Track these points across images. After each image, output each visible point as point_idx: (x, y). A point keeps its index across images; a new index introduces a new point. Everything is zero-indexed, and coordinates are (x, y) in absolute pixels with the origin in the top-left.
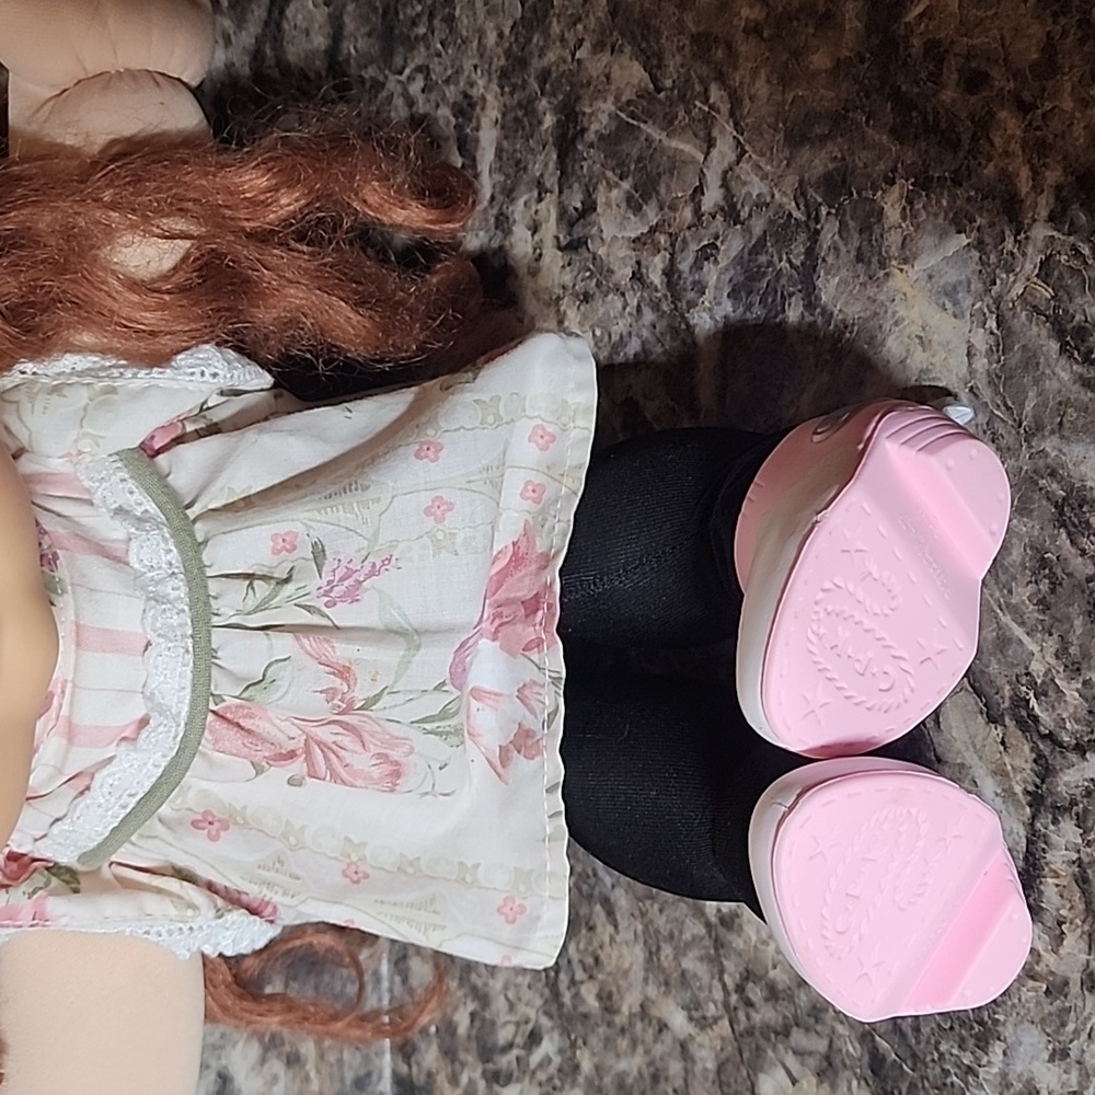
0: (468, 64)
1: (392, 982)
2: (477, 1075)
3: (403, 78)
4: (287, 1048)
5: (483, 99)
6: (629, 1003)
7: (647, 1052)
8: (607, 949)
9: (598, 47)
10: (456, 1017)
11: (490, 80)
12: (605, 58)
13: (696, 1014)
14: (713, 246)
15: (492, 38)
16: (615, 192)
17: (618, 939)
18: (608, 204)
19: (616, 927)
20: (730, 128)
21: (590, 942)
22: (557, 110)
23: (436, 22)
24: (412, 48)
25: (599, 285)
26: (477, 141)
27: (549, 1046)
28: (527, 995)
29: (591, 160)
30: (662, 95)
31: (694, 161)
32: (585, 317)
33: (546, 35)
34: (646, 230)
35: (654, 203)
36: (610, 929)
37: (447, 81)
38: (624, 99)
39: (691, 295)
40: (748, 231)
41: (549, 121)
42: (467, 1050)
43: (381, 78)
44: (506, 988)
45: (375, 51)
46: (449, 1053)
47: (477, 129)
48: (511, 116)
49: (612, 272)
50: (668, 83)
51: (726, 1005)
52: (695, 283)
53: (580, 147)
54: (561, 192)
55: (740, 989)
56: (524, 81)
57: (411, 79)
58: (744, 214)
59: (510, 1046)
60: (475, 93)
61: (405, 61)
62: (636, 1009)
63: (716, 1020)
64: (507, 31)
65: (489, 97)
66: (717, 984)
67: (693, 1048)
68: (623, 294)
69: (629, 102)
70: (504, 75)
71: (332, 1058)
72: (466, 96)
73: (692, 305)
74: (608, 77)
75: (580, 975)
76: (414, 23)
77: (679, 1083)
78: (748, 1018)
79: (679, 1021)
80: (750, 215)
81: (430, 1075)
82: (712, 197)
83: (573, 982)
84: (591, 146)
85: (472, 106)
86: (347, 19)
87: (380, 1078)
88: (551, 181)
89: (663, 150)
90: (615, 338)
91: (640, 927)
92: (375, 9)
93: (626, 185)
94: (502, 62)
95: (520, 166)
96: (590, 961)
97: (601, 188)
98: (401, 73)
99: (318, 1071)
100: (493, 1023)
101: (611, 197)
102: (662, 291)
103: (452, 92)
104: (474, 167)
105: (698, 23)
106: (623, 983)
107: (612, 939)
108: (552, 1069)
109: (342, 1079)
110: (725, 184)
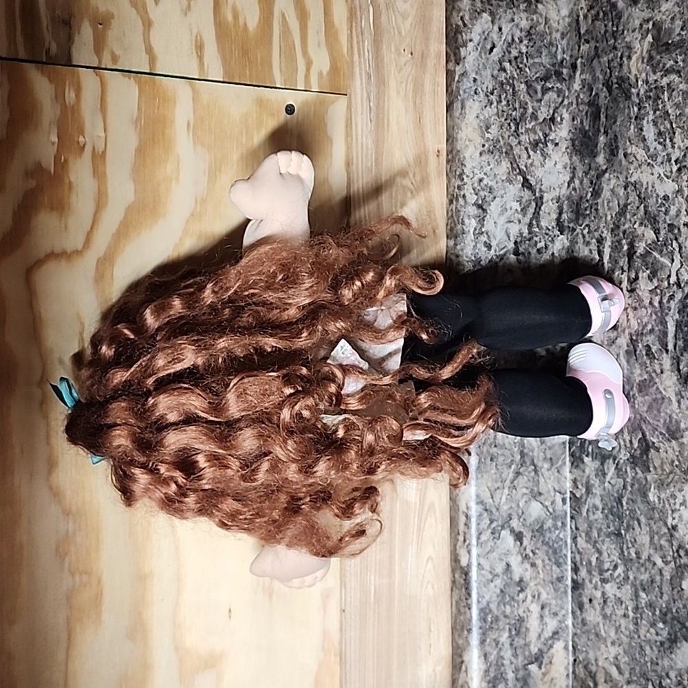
0: (602, 225)
1: (572, 546)
2: (598, 580)
3: (582, 228)
4: (531, 560)
5: (606, 238)
6: (644, 556)
7: (650, 573)
8: (638, 536)
9: (641, 224)
10: (592, 559)
11: (608, 232)
12: (643, 228)
13: (664, 560)
14: (673, 295)
15: (609, 218)
16: (645, 274)
17: (642, 533)
18: (642, 278)
19: (641, 528)
20: (679, 256)
21: (633, 534)
22: (628, 244)
23: (593, 210)
24: (585, 218)
25: (639, 305)
26: (603, 252)
27: (620, 570)
28: (614, 552)
29: (638, 263)
30: (659, 243)
31: (668, 266)
32: (635, 315)
33: (625, 218)
34: (653, 287)
35: (656, 279)
36: (639, 529)
37: (595, 231)
38: (648, 243)
39: (667, 311)
40: (683, 291)
41: (626, 247)
42: (595, 571)
43: (575, 227)
44: (607, 549)
45: (574, 218)
46: (589, 572)
47: (604, 248)
48: (614, 245)
49: (643, 301)
50: (661, 239)
51: (673, 557)
52: (668, 307)
53: (635, 257)
54: (629, 272)
55: (678, 551)
56: (619, 233)
57: (584, 228)
58: (682, 285)
59: (608, 570)
60: (604, 235)
61: (583, 222)
62: (647, 558)
63: (670, 562)
64: (614, 216)
65: (608, 238)
66: (671, 550)
67: (664, 572)
68: (646, 309)
69: (650, 244)
70: (612, 230)
71: (548, 568)
72: (601, 236)
73: (667, 314)
74: (643, 235)
75: (630, 545)
76: (586, 210)
77: (659, 584)
78: (680, 561)
79: (659, 562)
80: (684, 286)
81: (583, 579)
82: (673, 279)
83: (628, 548)
84: (638, 257)
85: (603, 240)
86: (565, 206)
87: (567, 579)
88: (626, 268)
89: (659, 261)
90: (644, 323)
91: (648, 529)
92: (574, 203)
93: (648, 272)
94: (612, 226)
95: (616, 262)
96: (633, 540)
97: (641, 272)
98: (581, 226)
99: (543, 571)
100: (603, 562)
101: (644, 275)
102: (658, 309)
103: (596, 234)
104: (603, 260)
105: (670, 220)
106: (643, 548)
107: (640, 533)
108: (621, 578)
109: (552, 576)
110: (677, 275)
